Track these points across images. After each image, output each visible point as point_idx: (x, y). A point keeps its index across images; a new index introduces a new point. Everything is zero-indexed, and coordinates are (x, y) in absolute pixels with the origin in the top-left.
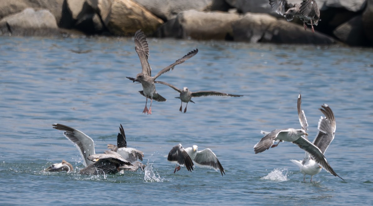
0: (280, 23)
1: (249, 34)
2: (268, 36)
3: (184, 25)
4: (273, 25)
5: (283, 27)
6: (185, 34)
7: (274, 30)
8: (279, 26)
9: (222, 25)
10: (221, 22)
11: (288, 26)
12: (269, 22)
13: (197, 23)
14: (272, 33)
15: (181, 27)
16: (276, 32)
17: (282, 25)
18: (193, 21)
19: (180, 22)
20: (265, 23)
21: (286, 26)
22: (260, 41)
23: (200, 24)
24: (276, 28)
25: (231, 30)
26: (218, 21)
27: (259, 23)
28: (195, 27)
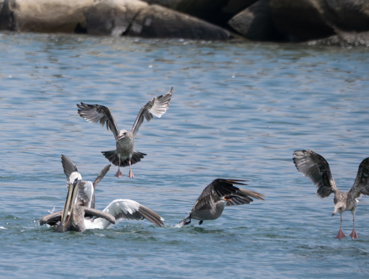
0: (153, 9)
1: (109, 26)
2: (136, 28)
3: (16, 11)
4: (144, 12)
5: (158, 15)
6: (17, 24)
7: (145, 20)
8: (152, 13)
9: (71, 12)
10: (69, 8)
11: (166, 13)
12: (137, 8)
13: (35, 10)
14: (142, 23)
15: (12, 15)
16: (148, 23)
17: (156, 12)
18: (30, 7)
19: (11, 8)
20: (132, 9)
21: (162, 13)
22: (124, 34)
23: (39, 10)
24: (147, 16)
25: (82, 20)
26: (64, 6)
27: (124, 9)
28: (33, 15)
